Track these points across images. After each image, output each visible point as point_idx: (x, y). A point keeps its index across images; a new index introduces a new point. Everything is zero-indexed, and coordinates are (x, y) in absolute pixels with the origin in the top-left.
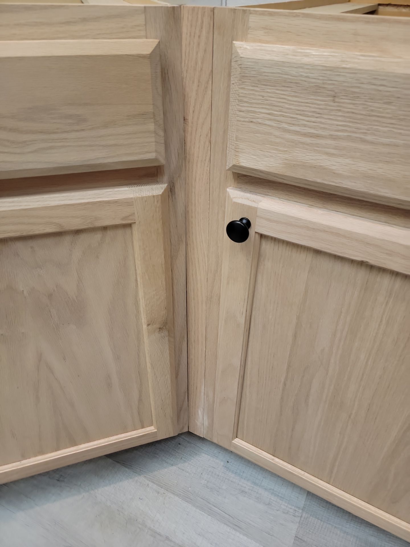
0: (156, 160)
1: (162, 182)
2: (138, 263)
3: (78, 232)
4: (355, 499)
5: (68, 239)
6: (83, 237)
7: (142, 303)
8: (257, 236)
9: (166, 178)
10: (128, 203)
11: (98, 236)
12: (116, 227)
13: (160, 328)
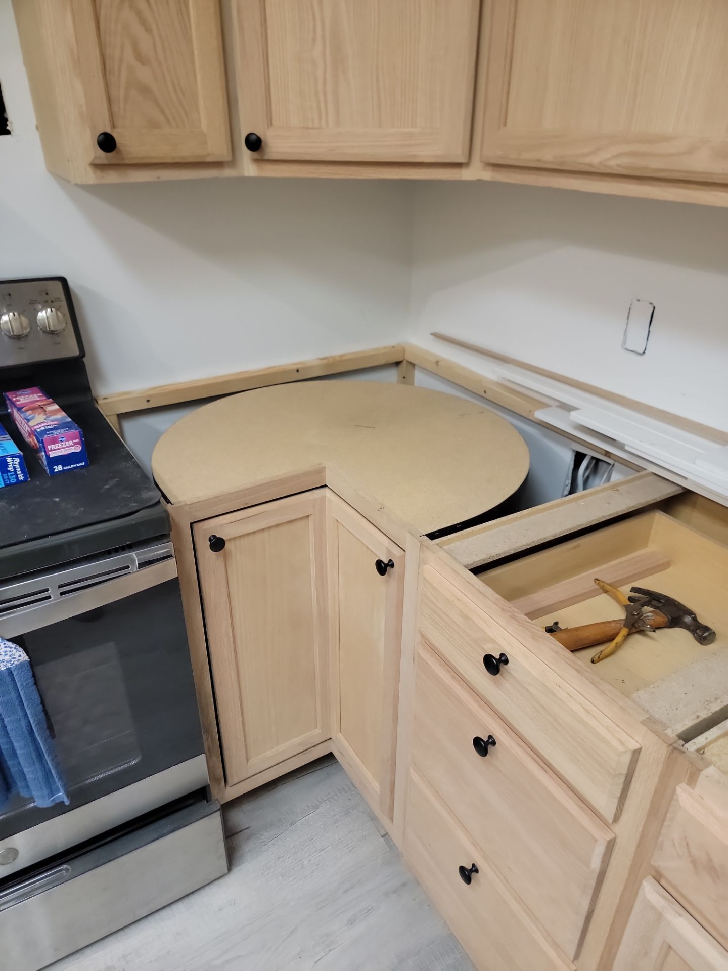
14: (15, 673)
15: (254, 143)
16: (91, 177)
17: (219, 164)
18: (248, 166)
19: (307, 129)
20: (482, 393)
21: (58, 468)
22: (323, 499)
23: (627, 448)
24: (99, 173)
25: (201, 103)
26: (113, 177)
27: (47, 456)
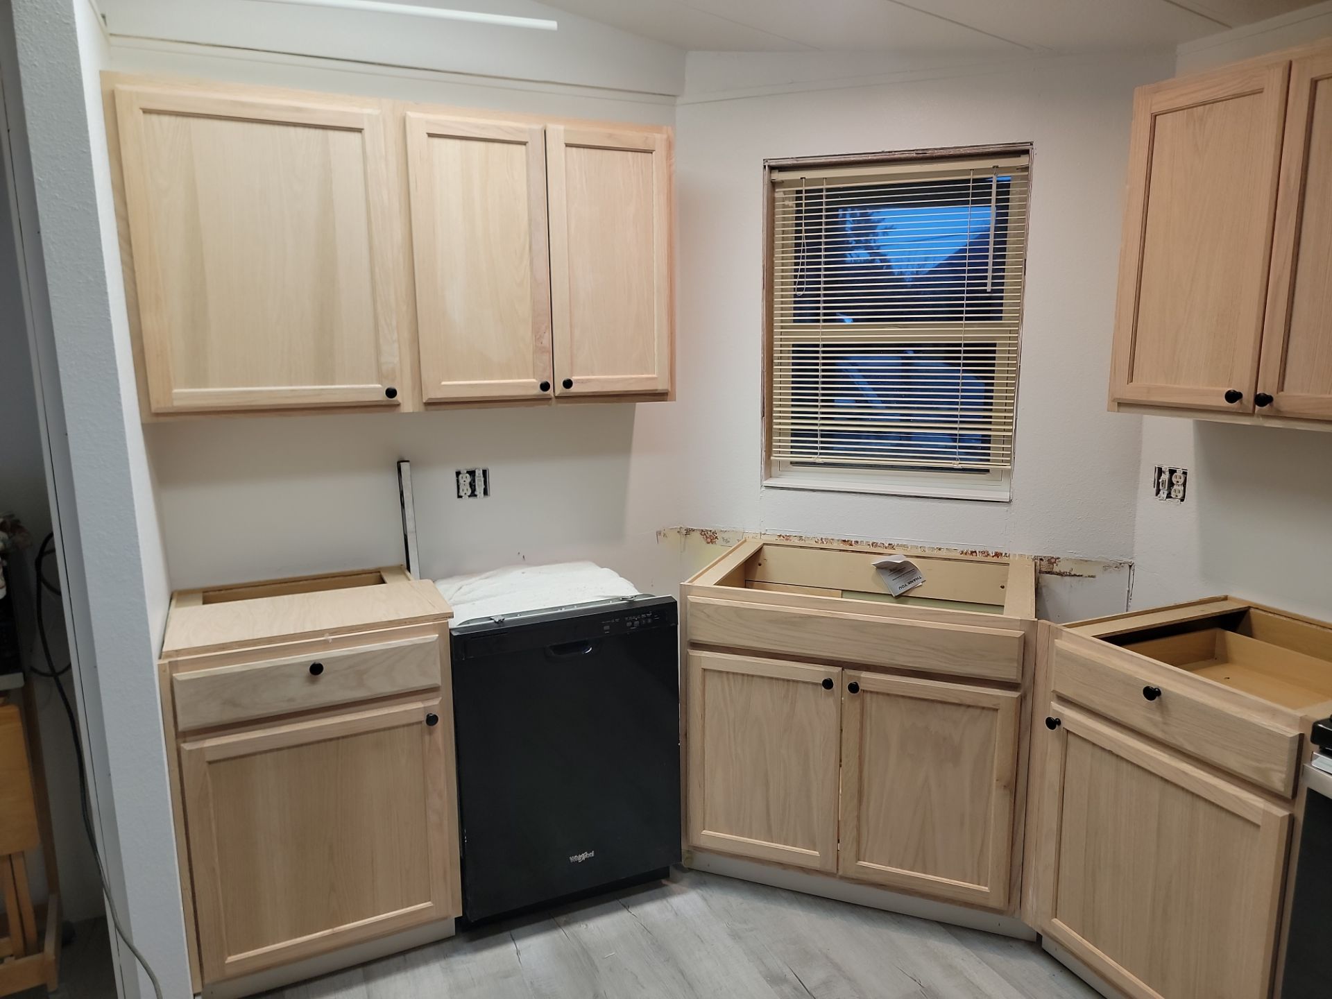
0: (1016, 680)
1: (1019, 691)
2: (998, 734)
3: (969, 706)
4: (1139, 980)
5: (963, 709)
6: (971, 710)
7: (996, 762)
8: (1065, 732)
9: (1022, 690)
10: (998, 697)
11: (978, 711)
12: (989, 709)
13: (1005, 786)
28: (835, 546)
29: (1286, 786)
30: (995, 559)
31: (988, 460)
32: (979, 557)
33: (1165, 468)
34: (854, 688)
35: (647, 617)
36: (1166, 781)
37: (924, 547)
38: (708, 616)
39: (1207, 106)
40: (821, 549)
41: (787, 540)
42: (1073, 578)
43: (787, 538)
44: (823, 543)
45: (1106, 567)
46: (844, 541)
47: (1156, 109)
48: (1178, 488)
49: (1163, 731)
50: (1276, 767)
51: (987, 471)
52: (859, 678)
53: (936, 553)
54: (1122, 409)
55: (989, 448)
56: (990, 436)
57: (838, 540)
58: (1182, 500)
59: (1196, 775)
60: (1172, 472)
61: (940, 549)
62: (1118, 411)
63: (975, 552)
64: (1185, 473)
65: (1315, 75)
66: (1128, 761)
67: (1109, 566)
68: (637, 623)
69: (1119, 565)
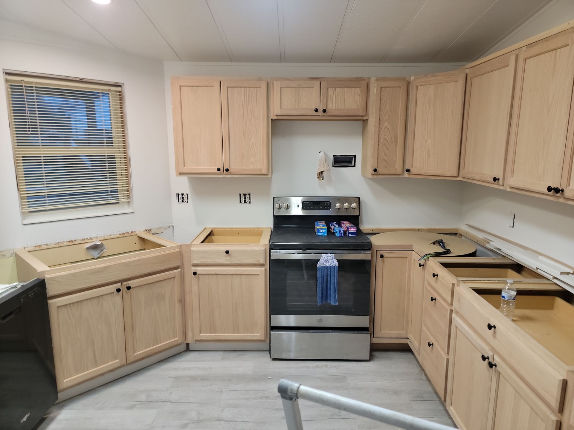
0: (178, 265)
5: (164, 281)
6: (167, 280)
8: (199, 274)
9: (180, 268)
10: (175, 273)
14: (335, 268)
15: (408, 171)
16: (371, 176)
17: (400, 175)
18: (406, 175)
19: (421, 168)
20: (477, 242)
21: (350, 235)
22: (412, 253)
23: (501, 250)
24: (372, 176)
25: (397, 163)
26: (375, 177)
27: (349, 232)
28: (65, 244)
29: (264, 262)
30: (132, 234)
31: (118, 199)
32: (126, 235)
33: (180, 194)
34: (129, 288)
35: (36, 290)
36: (233, 274)
37: (105, 236)
38: (58, 282)
39: (197, 87)
40: (59, 247)
41: (40, 247)
42: (156, 234)
43: (40, 246)
44: (59, 244)
45: (166, 229)
46: (69, 241)
47: (181, 84)
48: (185, 199)
49: (231, 261)
50: (260, 258)
51: (118, 203)
52: (129, 284)
53: (110, 237)
54: (181, 175)
55: (118, 194)
56: (117, 190)
57: (66, 241)
58: (187, 202)
59: (241, 269)
60: (183, 194)
61: (111, 235)
62: (180, 176)
63: (124, 233)
64: (187, 194)
65: (228, 86)
66: (220, 274)
67: (167, 228)
68: (32, 294)
69: (169, 227)
